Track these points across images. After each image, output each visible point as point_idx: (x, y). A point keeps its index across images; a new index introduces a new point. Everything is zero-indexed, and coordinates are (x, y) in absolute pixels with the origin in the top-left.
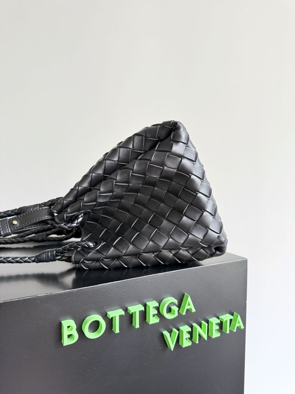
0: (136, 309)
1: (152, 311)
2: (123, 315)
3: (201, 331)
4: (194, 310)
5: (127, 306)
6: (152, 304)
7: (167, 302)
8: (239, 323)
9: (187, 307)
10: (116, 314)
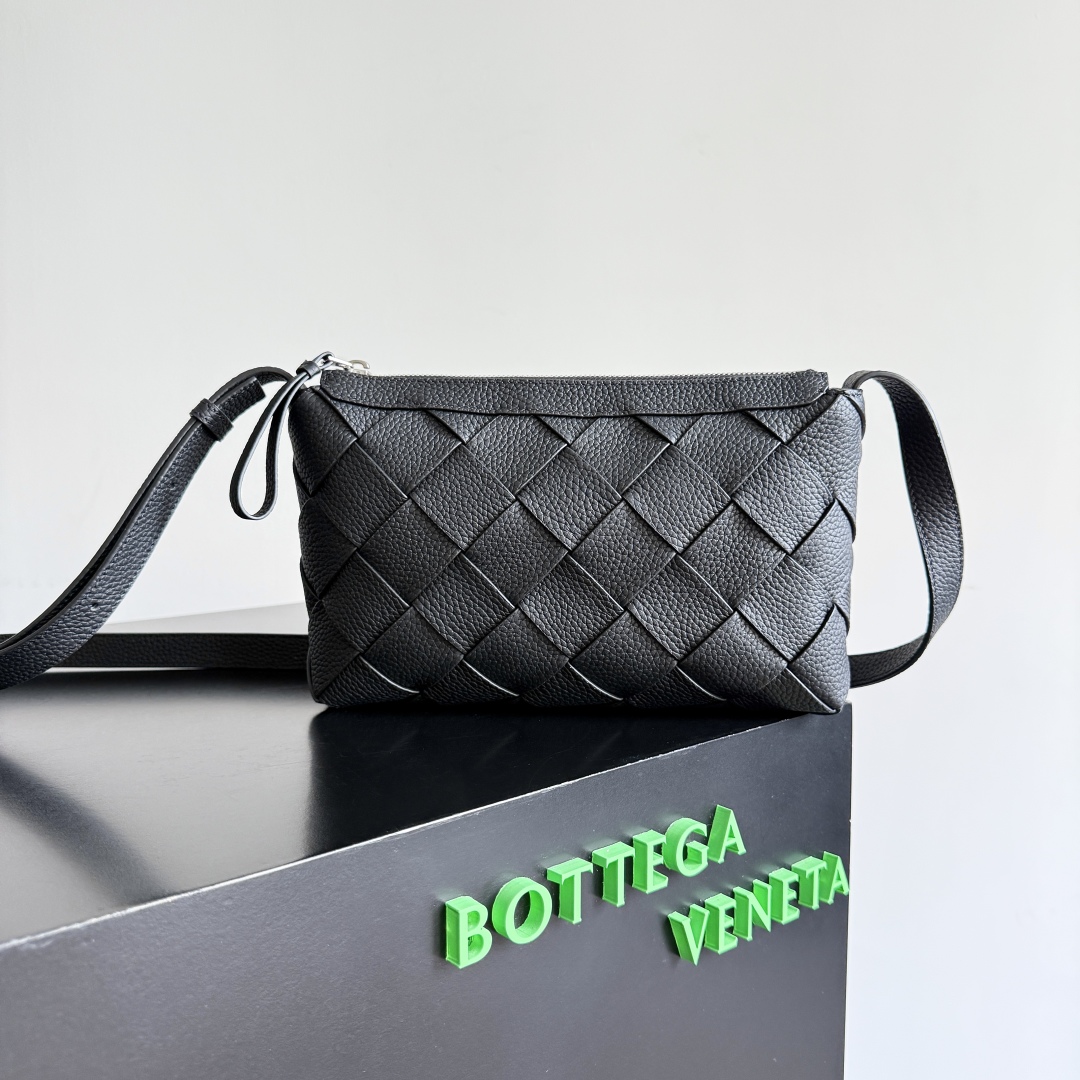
0: (614, 853)
2: (588, 872)
4: (742, 850)
5: (589, 849)
7: (683, 831)
9: (727, 842)
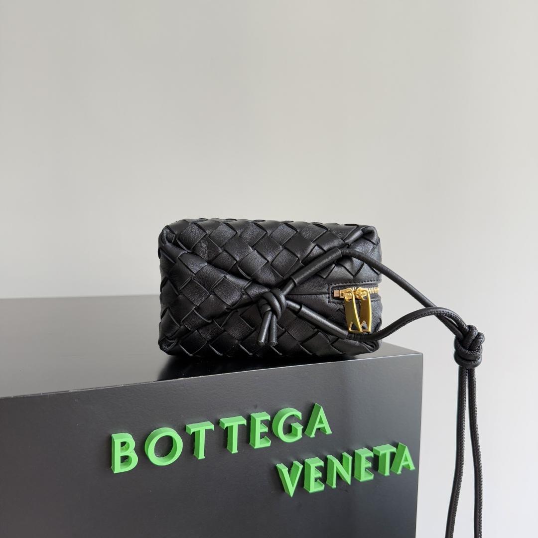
1: (259, 429)
3: (341, 469)
6: (260, 417)
8: (406, 460)
10: (201, 428)
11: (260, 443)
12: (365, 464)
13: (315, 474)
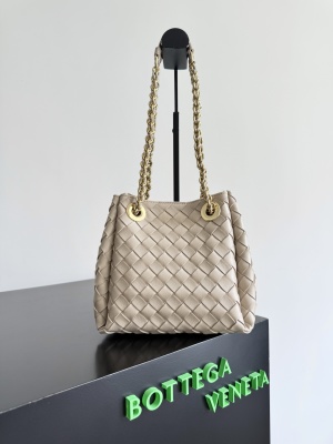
1: (199, 378)
2: (176, 384)
3: (236, 391)
4: (230, 372)
6: (198, 371)
8: (265, 380)
9: (225, 370)
10: (170, 384)
11: (199, 386)
12: (247, 386)
13: (225, 397)
